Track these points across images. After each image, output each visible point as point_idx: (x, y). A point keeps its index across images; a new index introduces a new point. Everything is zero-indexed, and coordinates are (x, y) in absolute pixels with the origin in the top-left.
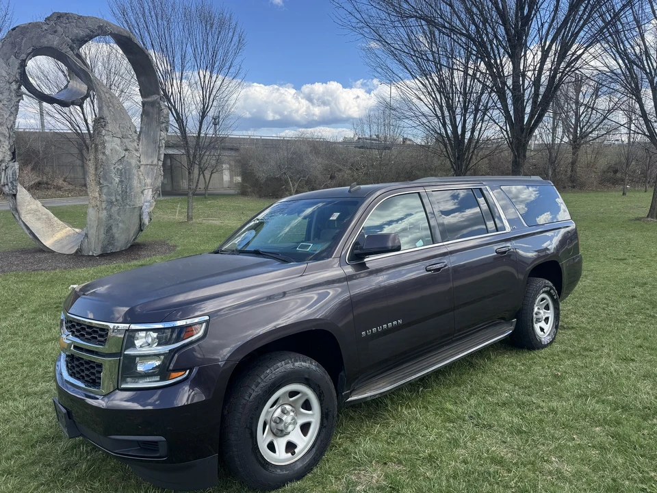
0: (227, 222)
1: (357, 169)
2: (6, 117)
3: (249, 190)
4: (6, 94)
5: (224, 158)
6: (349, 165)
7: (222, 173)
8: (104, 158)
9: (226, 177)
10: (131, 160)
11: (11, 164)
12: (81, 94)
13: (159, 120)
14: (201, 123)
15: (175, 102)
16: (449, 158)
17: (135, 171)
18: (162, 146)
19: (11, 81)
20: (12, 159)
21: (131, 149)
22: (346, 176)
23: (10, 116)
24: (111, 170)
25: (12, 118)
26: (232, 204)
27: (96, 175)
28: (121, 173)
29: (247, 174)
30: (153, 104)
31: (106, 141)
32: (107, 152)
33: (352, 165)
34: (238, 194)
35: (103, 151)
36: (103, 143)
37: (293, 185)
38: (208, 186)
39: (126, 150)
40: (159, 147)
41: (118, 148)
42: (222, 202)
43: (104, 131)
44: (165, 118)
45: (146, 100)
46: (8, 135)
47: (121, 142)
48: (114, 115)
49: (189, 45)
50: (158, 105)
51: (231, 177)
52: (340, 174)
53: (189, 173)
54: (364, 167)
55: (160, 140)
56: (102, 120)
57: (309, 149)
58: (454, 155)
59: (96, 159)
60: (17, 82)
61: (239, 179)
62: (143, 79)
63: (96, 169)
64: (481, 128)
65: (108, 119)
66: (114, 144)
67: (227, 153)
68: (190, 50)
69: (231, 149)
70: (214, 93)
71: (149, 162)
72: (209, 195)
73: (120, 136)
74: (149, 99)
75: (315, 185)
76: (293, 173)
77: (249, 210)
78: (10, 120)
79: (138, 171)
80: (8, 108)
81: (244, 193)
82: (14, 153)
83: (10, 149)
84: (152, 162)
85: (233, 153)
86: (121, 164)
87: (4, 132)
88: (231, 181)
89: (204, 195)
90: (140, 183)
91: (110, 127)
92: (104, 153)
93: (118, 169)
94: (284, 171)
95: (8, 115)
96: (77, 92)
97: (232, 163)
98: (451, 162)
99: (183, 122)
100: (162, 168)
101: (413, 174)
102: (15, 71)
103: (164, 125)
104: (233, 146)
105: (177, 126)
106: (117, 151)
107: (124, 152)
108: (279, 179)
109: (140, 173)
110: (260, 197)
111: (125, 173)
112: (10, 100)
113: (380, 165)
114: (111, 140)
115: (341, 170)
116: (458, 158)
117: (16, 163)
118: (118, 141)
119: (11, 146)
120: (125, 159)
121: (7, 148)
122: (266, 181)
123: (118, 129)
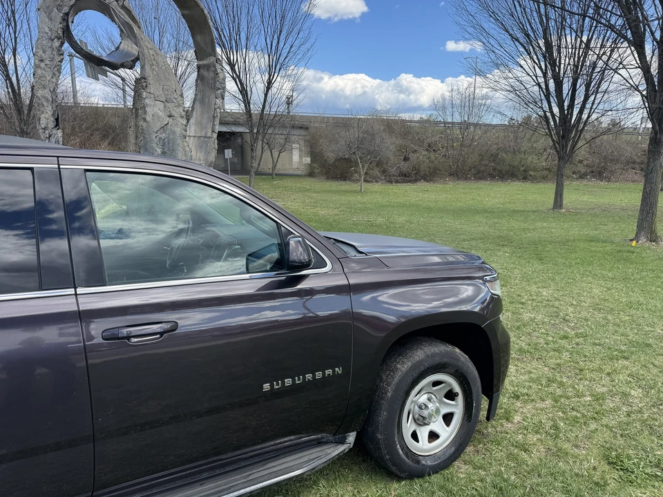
0: (289, 203)
1: (434, 150)
2: (48, 78)
3: (317, 171)
4: (49, 52)
5: (293, 138)
6: (426, 144)
7: (292, 153)
8: (145, 125)
9: (296, 157)
10: (176, 128)
11: (54, 131)
12: (133, 56)
13: (214, 86)
14: (266, 95)
15: (240, 73)
16: (551, 136)
17: (179, 141)
18: (217, 116)
19: (53, 37)
20: (56, 126)
21: (175, 115)
22: (421, 157)
23: (52, 77)
24: (152, 140)
25: (54, 80)
26: (299, 185)
27: (136, 144)
28: (164, 143)
29: (315, 155)
30: (207, 67)
31: (147, 105)
32: (148, 118)
33: (429, 146)
34: (305, 176)
35: (144, 116)
36: (144, 108)
37: (363, 167)
38: (275, 166)
39: (170, 116)
40: (214, 117)
41: (161, 114)
42: (288, 183)
43: (144, 93)
44: (220, 83)
45: (201, 63)
46: (51, 99)
47: (165, 107)
48: (158, 75)
49: (256, 7)
50: (213, 69)
51: (301, 157)
52: (415, 156)
53: (252, 150)
54: (443, 148)
55: (215, 109)
56: (143, 80)
57: (382, 128)
58: (558, 133)
59: (136, 126)
60: (59, 39)
61: (308, 160)
62: (199, 38)
63: (137, 137)
64: (594, 101)
65: (150, 80)
66: (156, 109)
67: (297, 132)
68: (256, 11)
69: (301, 128)
70: (280, 61)
71: (203, 134)
72: (277, 175)
73: (164, 100)
74: (205, 62)
75: (386, 167)
76: (363, 154)
77: (314, 192)
78: (53, 82)
79: (183, 141)
80: (50, 68)
81: (311, 174)
82: (57, 120)
83: (53, 115)
84: (206, 134)
85: (302, 132)
86: (164, 132)
87: (47, 95)
88: (301, 161)
89: (271, 174)
90: (185, 155)
91: (152, 89)
92: (145, 120)
93: (160, 138)
94: (353, 150)
95: (50, 77)
96: (128, 54)
97: (302, 143)
98: (553, 140)
99: (247, 93)
100: (216, 141)
101: (499, 157)
102: (58, 27)
103: (219, 92)
104: (303, 125)
105: (241, 97)
106: (159, 117)
107: (168, 119)
108: (348, 160)
109: (185, 144)
110: (328, 178)
111: (169, 143)
112: (52, 60)
113: (462, 145)
114: (152, 104)
115: (416, 151)
116: (563, 137)
117: (60, 130)
118: (161, 105)
119: (54, 112)
120: (169, 126)
121: (50, 113)
122: (335, 162)
123: (161, 92)
